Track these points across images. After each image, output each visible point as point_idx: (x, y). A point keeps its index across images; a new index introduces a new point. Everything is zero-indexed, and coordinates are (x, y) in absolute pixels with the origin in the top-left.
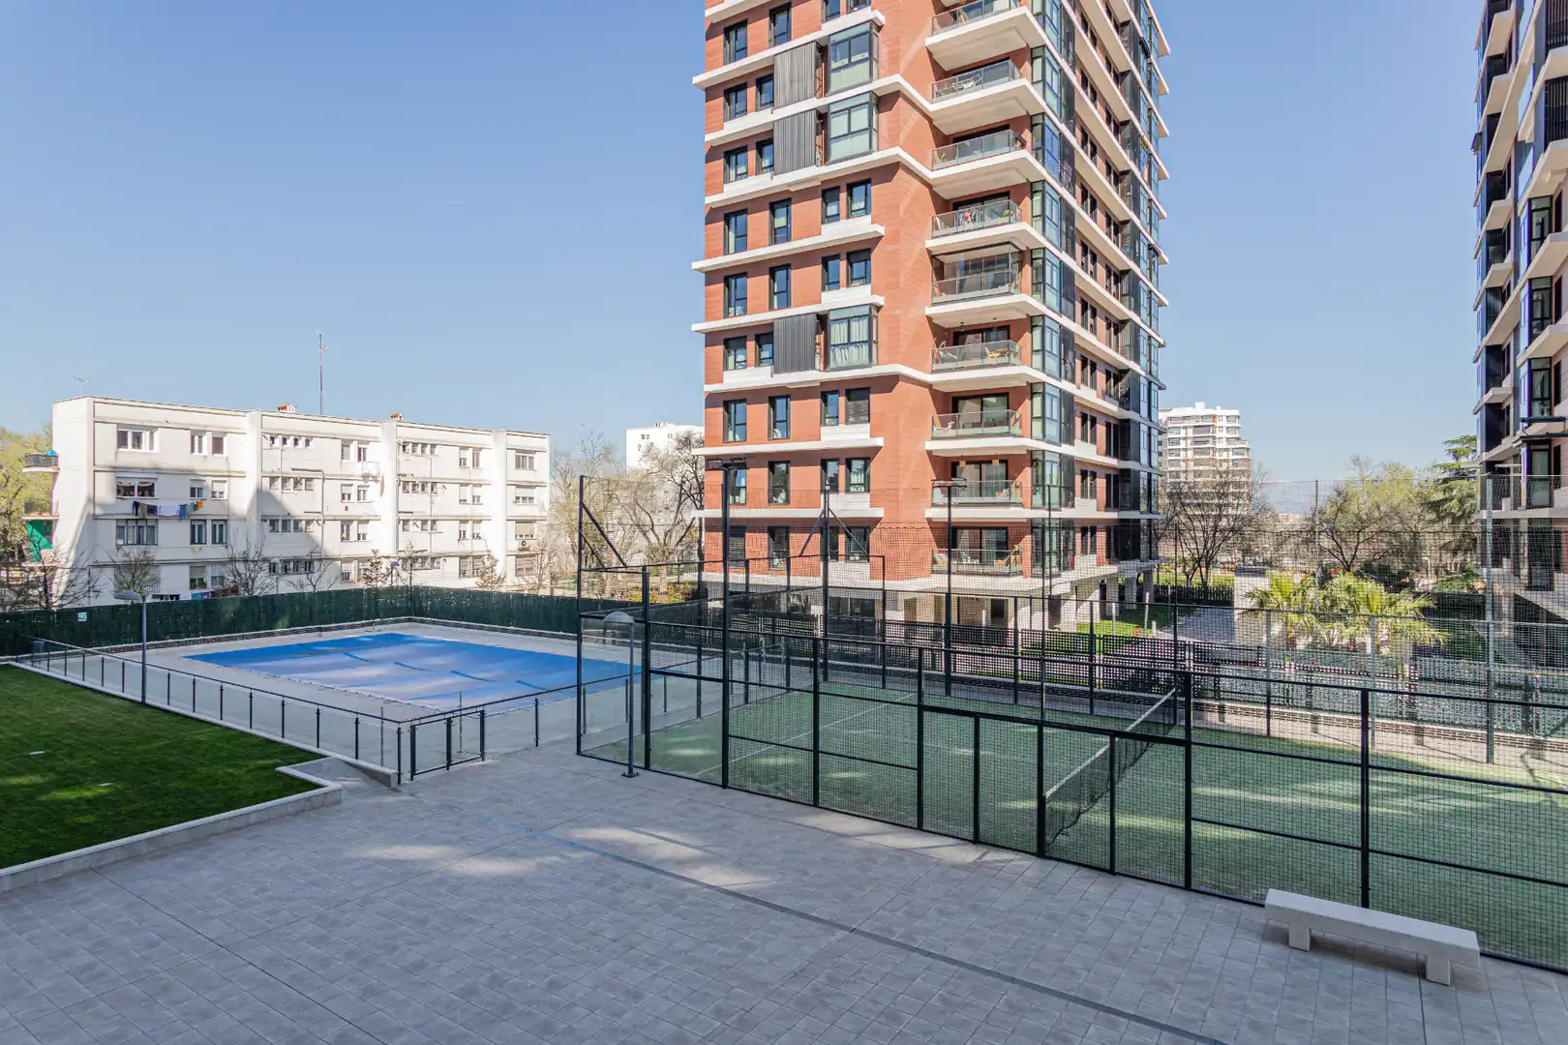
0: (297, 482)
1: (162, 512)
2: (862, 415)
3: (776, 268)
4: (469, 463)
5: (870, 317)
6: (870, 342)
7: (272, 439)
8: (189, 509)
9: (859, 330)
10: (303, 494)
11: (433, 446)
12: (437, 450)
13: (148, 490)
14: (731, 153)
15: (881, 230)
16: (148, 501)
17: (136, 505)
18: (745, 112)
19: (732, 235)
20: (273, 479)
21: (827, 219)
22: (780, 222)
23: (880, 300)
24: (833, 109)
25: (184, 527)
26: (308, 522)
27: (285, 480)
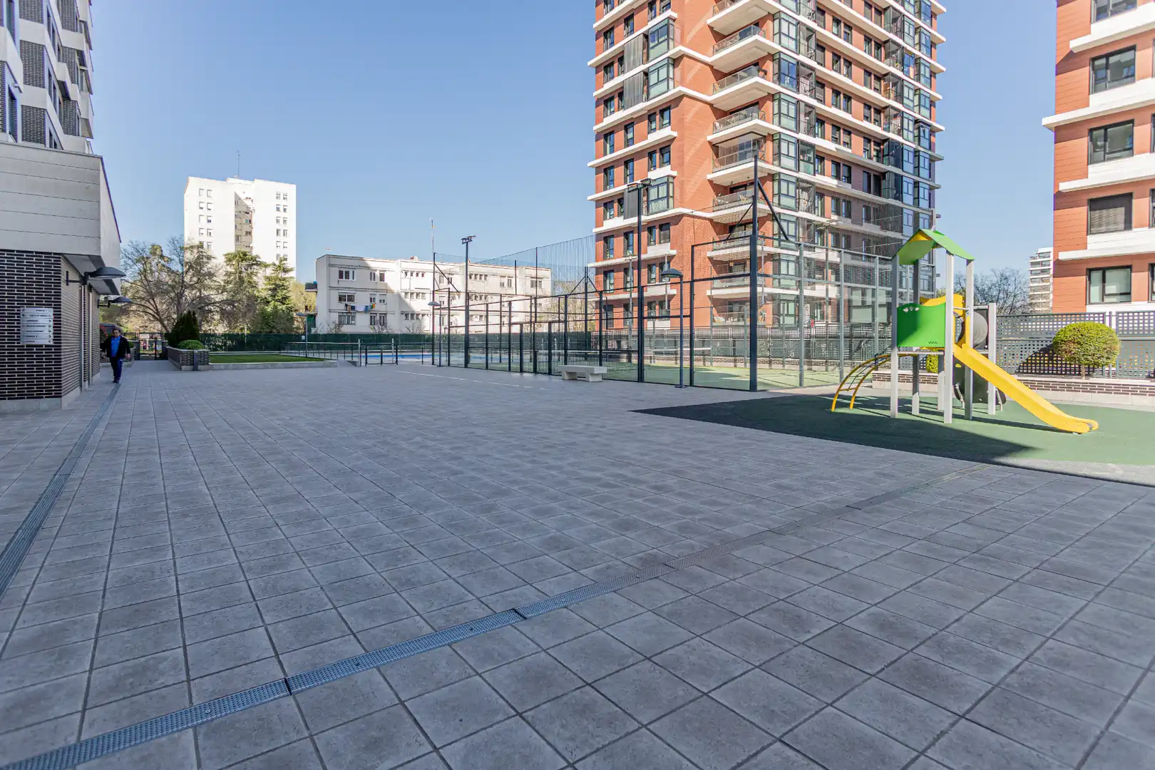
0: (418, 294)
1: (357, 309)
2: (667, 238)
3: (627, 162)
4: (506, 285)
5: (667, 183)
6: (668, 197)
7: (406, 273)
8: (369, 307)
9: (663, 192)
10: (420, 300)
11: (486, 276)
12: (487, 278)
13: (351, 298)
14: (606, 101)
15: (675, 134)
16: (352, 304)
17: (346, 305)
18: (613, 78)
19: (608, 145)
20: (406, 293)
21: (651, 131)
22: (630, 136)
23: (674, 173)
24: (651, 69)
25: (367, 317)
26: (423, 315)
27: (412, 294)
